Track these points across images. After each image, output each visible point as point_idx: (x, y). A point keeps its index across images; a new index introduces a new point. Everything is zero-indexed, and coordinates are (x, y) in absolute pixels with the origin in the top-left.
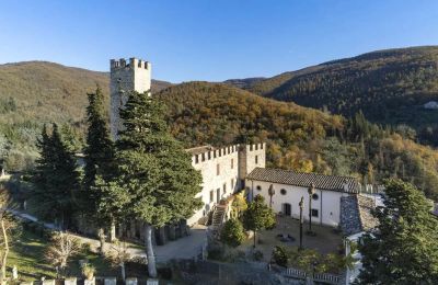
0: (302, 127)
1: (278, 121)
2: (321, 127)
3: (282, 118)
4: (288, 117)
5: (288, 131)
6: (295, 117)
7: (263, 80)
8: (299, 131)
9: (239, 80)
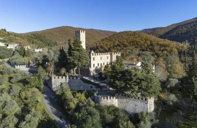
0: (167, 50)
1: (156, 48)
2: (176, 50)
3: (158, 46)
4: (161, 45)
5: (160, 52)
6: (165, 46)
7: (161, 28)
8: (165, 52)
9: (150, 29)
